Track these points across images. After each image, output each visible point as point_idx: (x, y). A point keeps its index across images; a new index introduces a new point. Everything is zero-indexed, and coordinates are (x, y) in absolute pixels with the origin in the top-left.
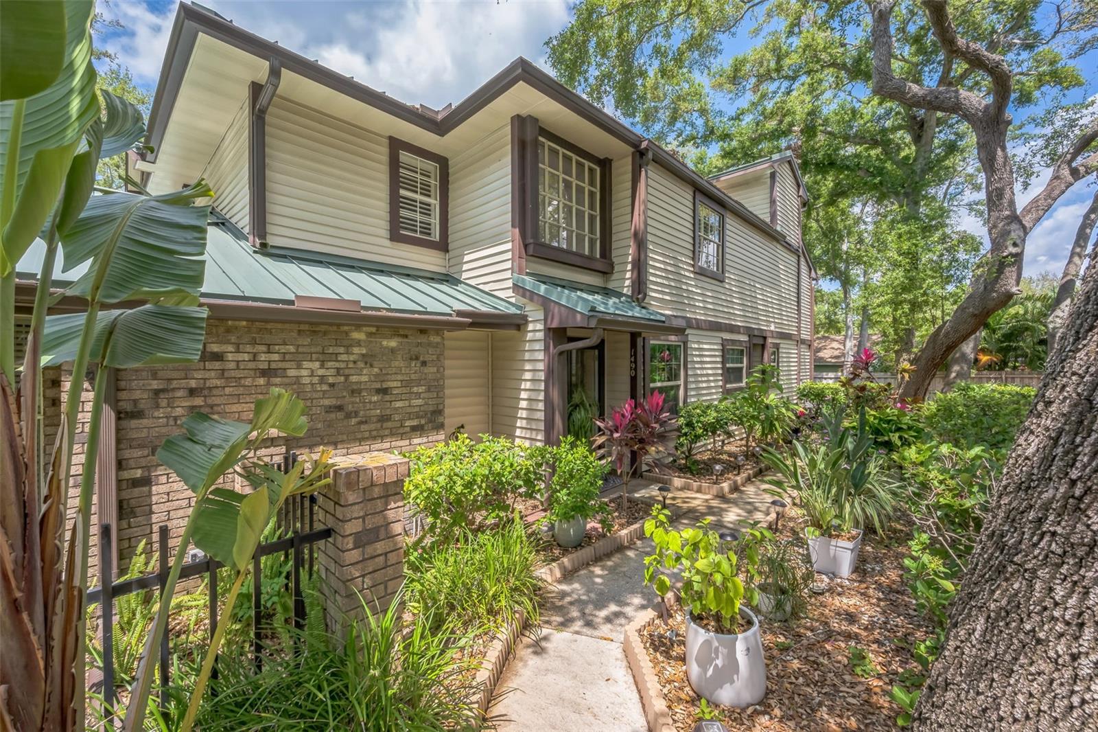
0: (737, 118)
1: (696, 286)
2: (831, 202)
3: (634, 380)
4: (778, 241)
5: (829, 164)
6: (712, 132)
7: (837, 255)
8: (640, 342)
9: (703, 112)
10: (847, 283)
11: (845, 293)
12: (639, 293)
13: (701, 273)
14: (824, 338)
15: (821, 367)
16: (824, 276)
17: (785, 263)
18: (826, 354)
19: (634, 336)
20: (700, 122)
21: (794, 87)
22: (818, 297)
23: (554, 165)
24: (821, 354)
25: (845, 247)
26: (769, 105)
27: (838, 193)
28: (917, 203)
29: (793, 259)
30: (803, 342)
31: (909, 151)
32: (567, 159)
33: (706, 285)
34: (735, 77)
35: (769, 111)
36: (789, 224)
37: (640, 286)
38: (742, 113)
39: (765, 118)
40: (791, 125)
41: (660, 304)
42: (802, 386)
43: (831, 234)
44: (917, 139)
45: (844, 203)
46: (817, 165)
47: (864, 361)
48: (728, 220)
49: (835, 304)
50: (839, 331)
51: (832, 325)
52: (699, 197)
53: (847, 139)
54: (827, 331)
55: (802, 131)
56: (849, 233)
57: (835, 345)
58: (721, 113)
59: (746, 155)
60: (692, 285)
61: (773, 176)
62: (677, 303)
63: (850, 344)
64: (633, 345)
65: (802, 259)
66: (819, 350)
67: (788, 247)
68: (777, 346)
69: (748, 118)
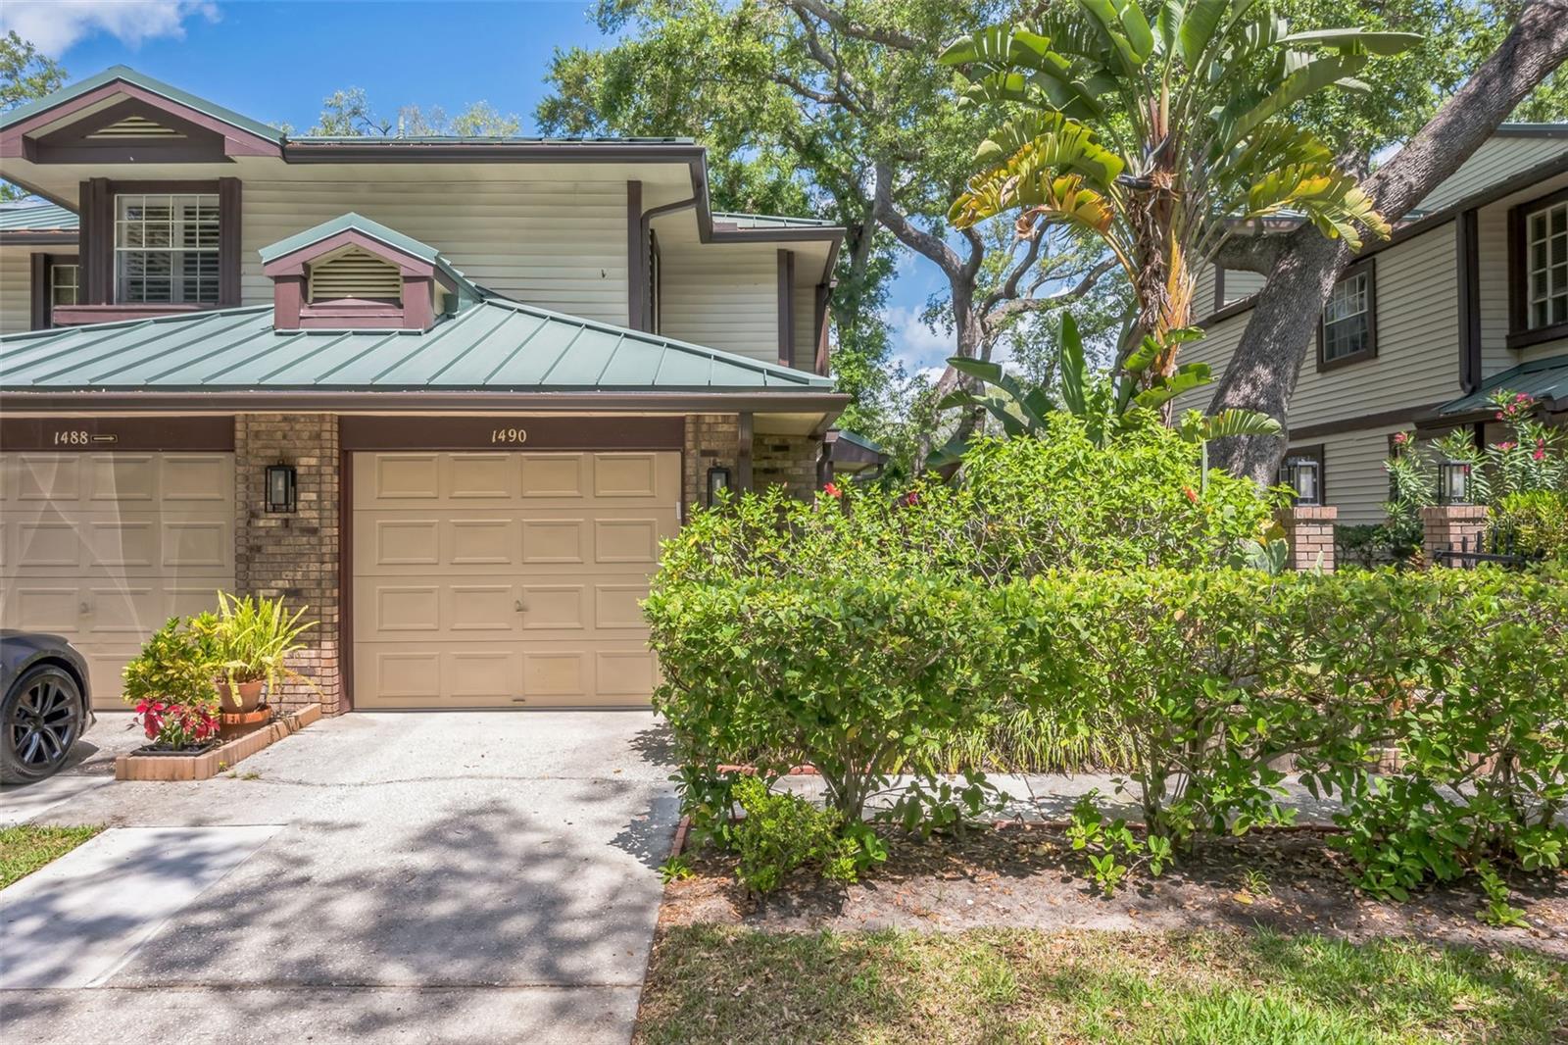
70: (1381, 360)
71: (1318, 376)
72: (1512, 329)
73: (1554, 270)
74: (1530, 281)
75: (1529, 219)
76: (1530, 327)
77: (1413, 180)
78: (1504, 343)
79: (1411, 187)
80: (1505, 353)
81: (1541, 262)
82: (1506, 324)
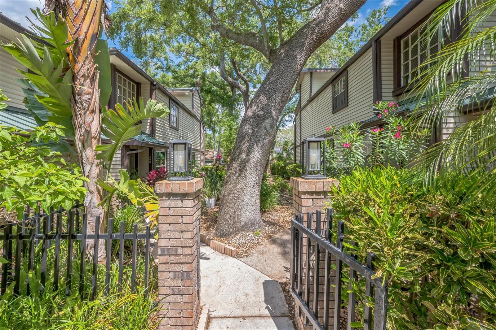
0: (179, 66)
1: (170, 132)
2: (210, 104)
3: (150, 165)
4: (194, 117)
5: (209, 92)
6: (169, 68)
7: (211, 122)
8: (153, 150)
9: (166, 59)
10: (214, 131)
11: (214, 135)
12: (153, 134)
13: (172, 127)
14: (208, 151)
15: (207, 161)
16: (208, 128)
17: (196, 125)
18: (208, 157)
19: (151, 149)
20: (165, 62)
21: (198, 61)
22: (206, 136)
23: (120, 83)
24: (206, 157)
25: (214, 119)
26: (190, 64)
27: (211, 102)
28: (232, 110)
29: (199, 124)
30: (202, 152)
31: (230, 93)
32: (125, 80)
33: (174, 132)
34: (178, 50)
35: (190, 66)
36: (197, 111)
37: (153, 132)
38: (181, 65)
39: (189, 68)
40: (198, 75)
41: (159, 138)
42: (201, 167)
43: (210, 114)
44: (232, 90)
45: (213, 105)
46: (205, 91)
47: (219, 159)
48: (180, 109)
49: (211, 138)
50: (212, 149)
51: (209, 146)
52: (171, 101)
53: (214, 85)
54: (208, 148)
55: (201, 78)
56: (215, 115)
57: (211, 153)
58: (173, 62)
59: (182, 81)
60: (169, 131)
61: (193, 95)
62: (164, 138)
63: (215, 153)
64: (150, 152)
65: (201, 125)
66: (206, 155)
67: (197, 119)
68: (194, 153)
69: (183, 67)
70: (349, 107)
71: (333, 115)
72: (394, 88)
73: (412, 61)
74: (402, 67)
75: (402, 42)
76: (402, 85)
77: (342, 6)
78: (391, 94)
79: (341, 10)
80: (392, 98)
81: (406, 58)
82: (392, 86)
